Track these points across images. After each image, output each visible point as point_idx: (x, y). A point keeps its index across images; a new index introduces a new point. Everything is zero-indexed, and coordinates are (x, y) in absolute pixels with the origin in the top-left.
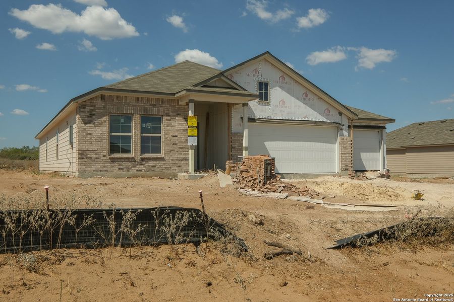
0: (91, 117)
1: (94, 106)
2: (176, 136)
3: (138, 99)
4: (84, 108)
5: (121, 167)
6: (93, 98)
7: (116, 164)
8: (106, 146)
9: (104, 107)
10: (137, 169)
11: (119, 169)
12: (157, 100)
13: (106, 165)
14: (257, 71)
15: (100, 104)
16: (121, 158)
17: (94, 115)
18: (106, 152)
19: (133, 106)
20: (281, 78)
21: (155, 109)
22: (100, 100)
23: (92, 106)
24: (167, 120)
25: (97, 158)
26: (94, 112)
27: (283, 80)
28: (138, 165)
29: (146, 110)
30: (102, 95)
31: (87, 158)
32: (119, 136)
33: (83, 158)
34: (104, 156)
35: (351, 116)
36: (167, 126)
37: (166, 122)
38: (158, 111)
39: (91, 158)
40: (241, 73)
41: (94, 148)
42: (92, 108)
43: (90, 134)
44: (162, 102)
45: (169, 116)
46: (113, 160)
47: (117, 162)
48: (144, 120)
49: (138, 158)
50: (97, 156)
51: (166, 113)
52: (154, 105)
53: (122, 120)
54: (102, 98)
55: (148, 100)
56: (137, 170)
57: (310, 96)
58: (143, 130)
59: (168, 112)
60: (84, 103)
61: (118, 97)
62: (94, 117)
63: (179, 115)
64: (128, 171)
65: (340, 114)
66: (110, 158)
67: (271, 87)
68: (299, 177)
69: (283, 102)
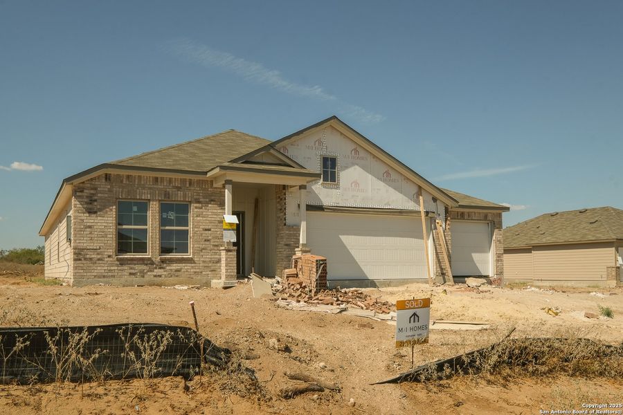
0: (91, 203)
1: (96, 189)
2: (209, 230)
3: (156, 179)
4: (82, 191)
5: (133, 271)
6: (95, 179)
7: (126, 267)
8: (112, 241)
9: (110, 191)
10: (155, 274)
11: (131, 274)
12: (183, 181)
13: (112, 268)
14: (320, 142)
15: (103, 186)
16: (132, 259)
17: (95, 200)
18: (111, 251)
19: (150, 188)
20: (353, 152)
21: (180, 193)
22: (104, 181)
23: (92, 189)
24: (196, 208)
25: (99, 260)
26: (96, 198)
27: (355, 153)
28: (156, 268)
29: (167, 195)
30: (106, 175)
31: (85, 259)
32: (131, 229)
33: (80, 260)
34: (109, 256)
35: (450, 203)
36: (197, 216)
37: (195, 210)
38: (185, 196)
39: (91, 259)
40: (298, 145)
41: (96, 246)
42: (92, 192)
43: (90, 227)
44: (190, 184)
45: (199, 202)
46: (122, 262)
47: (128, 264)
48: (164, 208)
49: (157, 259)
50: (99, 257)
51: (196, 199)
52: (179, 188)
53: (135, 209)
54: (106, 179)
55: (170, 181)
56: (155, 276)
57: (394, 176)
58: (164, 222)
59: (197, 197)
60: (81, 185)
61: (128, 177)
62: (95, 203)
63: (212, 201)
64: (143, 277)
65: (435, 200)
66: (118, 260)
67: (339, 163)
68: (378, 284)
69: (356, 183)
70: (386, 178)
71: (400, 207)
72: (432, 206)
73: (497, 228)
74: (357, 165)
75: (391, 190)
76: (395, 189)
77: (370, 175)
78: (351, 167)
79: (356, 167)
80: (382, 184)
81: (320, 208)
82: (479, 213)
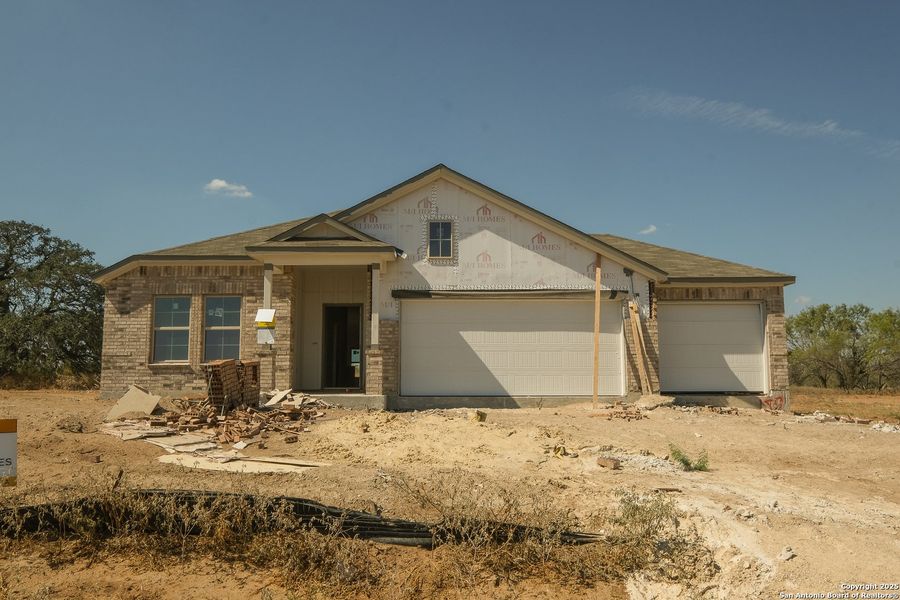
0: (123, 302)
1: (129, 285)
3: (200, 269)
4: (115, 289)
5: (168, 382)
6: (129, 273)
7: (159, 377)
9: (145, 286)
10: (194, 385)
11: (165, 385)
12: (233, 269)
13: (144, 378)
14: (427, 203)
15: (138, 281)
16: (167, 368)
17: (129, 299)
18: (143, 359)
19: (192, 281)
20: (480, 212)
21: (229, 285)
22: (139, 274)
23: (126, 285)
24: (248, 301)
25: (129, 368)
26: (129, 295)
27: (485, 213)
28: (195, 378)
29: (212, 287)
30: (142, 267)
31: (115, 368)
33: (109, 368)
34: (141, 364)
36: (249, 312)
37: (248, 305)
38: (234, 287)
39: (121, 367)
40: (392, 210)
41: (127, 352)
42: (126, 289)
43: (121, 330)
44: (242, 272)
45: (253, 294)
46: (156, 371)
47: (162, 373)
48: (209, 304)
49: (197, 367)
50: (130, 364)
51: (248, 291)
52: (227, 279)
54: (141, 273)
55: (217, 270)
56: (194, 388)
57: (551, 240)
59: (251, 288)
60: (114, 282)
61: (166, 268)
62: (128, 302)
64: (180, 389)
66: (150, 368)
67: (457, 229)
68: (519, 403)
69: (486, 256)
70: (538, 244)
71: (563, 287)
72: (622, 282)
73: (773, 312)
74: (488, 229)
75: (546, 261)
76: (553, 259)
77: (509, 243)
78: (475, 233)
79: (487, 232)
80: (531, 254)
81: (426, 294)
82: (734, 289)
